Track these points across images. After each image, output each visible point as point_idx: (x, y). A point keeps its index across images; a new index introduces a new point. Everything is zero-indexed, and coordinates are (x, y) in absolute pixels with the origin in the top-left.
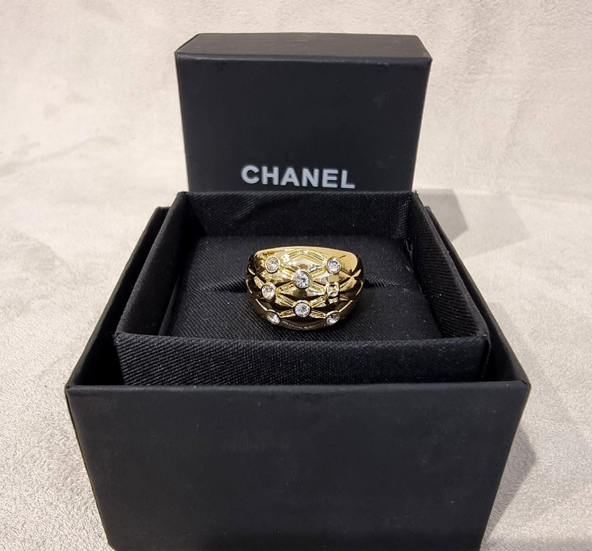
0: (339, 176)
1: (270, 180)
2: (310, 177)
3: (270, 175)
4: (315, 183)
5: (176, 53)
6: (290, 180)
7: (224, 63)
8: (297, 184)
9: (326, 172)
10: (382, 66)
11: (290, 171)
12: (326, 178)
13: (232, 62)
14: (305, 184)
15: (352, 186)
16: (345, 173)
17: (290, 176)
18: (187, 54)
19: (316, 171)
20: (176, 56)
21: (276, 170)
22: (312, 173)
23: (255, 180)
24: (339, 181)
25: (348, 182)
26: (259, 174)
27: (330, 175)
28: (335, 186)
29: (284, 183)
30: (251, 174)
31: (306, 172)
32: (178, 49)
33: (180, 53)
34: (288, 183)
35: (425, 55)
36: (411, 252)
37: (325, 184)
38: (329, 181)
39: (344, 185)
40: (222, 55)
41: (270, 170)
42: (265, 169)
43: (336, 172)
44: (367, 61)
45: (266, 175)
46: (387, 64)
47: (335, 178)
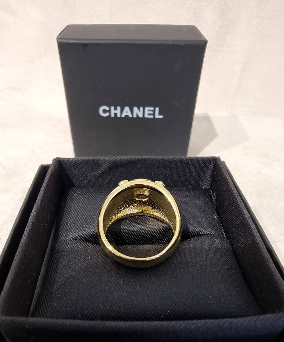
0: (154, 111)
1: (116, 114)
2: (138, 112)
3: (116, 112)
4: (141, 116)
5: (58, 39)
6: (127, 114)
7: (87, 45)
8: (130, 116)
9: (147, 109)
10: (179, 45)
11: (127, 109)
12: (147, 112)
13: (91, 44)
14: (135, 116)
15: (161, 117)
16: (157, 109)
17: (127, 112)
18: (65, 39)
19: (141, 109)
20: (58, 41)
21: (119, 108)
22: (139, 109)
23: (107, 114)
24: (154, 114)
26: (109, 111)
27: (149, 110)
28: (152, 117)
29: (123, 116)
30: (104, 111)
31: (135, 109)
32: (58, 36)
33: (60, 39)
34: (126, 116)
35: (203, 39)
37: (146, 116)
38: (149, 114)
39: (157, 116)
40: (84, 40)
41: (115, 109)
42: (112, 108)
43: (152, 108)
44: (171, 43)
45: (113, 111)
46: (182, 44)
47: (152, 112)
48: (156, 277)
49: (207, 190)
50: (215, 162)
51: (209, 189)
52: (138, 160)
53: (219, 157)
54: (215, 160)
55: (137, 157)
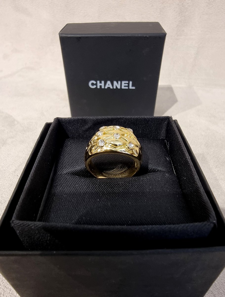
0: (129, 84)
1: (101, 86)
2: (117, 85)
3: (101, 85)
4: (119, 87)
5: (59, 34)
6: (109, 86)
7: (80, 38)
8: (111, 88)
9: (123, 82)
10: (146, 37)
11: (109, 82)
12: (123, 85)
13: (83, 37)
14: (115, 88)
15: (134, 88)
16: (131, 83)
17: (109, 85)
18: (64, 34)
19: (119, 82)
20: (59, 35)
21: (103, 82)
22: (118, 83)
23: (95, 87)
24: (128, 86)
25: (133, 86)
26: (96, 84)
27: (125, 83)
28: (127, 88)
29: (106, 87)
30: (93, 84)
31: (115, 83)
32: (60, 32)
33: (61, 34)
34: (108, 87)
35: (163, 32)
36: (168, 146)
37: (123, 87)
38: (125, 86)
39: (131, 87)
40: (78, 34)
41: (101, 83)
42: (98, 82)
43: (127, 82)
44: (140, 35)
45: (99, 84)
46: (148, 36)
47: (127, 85)
48: (122, 198)
49: (163, 140)
50: (168, 120)
51: (164, 139)
52: (113, 119)
53: (171, 116)
54: (168, 118)
55: (113, 117)
